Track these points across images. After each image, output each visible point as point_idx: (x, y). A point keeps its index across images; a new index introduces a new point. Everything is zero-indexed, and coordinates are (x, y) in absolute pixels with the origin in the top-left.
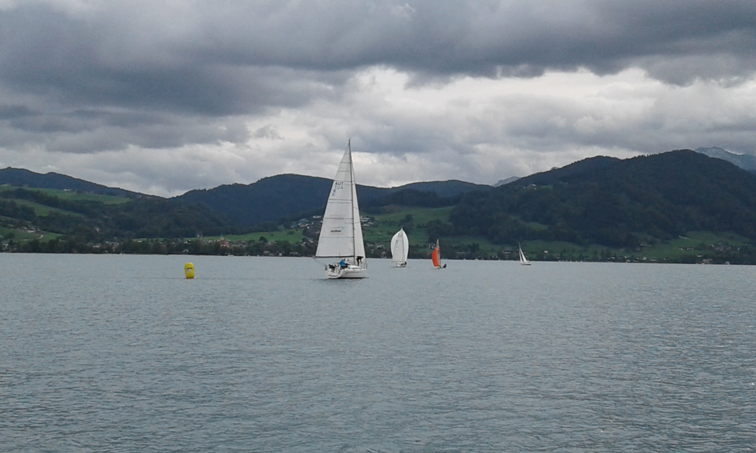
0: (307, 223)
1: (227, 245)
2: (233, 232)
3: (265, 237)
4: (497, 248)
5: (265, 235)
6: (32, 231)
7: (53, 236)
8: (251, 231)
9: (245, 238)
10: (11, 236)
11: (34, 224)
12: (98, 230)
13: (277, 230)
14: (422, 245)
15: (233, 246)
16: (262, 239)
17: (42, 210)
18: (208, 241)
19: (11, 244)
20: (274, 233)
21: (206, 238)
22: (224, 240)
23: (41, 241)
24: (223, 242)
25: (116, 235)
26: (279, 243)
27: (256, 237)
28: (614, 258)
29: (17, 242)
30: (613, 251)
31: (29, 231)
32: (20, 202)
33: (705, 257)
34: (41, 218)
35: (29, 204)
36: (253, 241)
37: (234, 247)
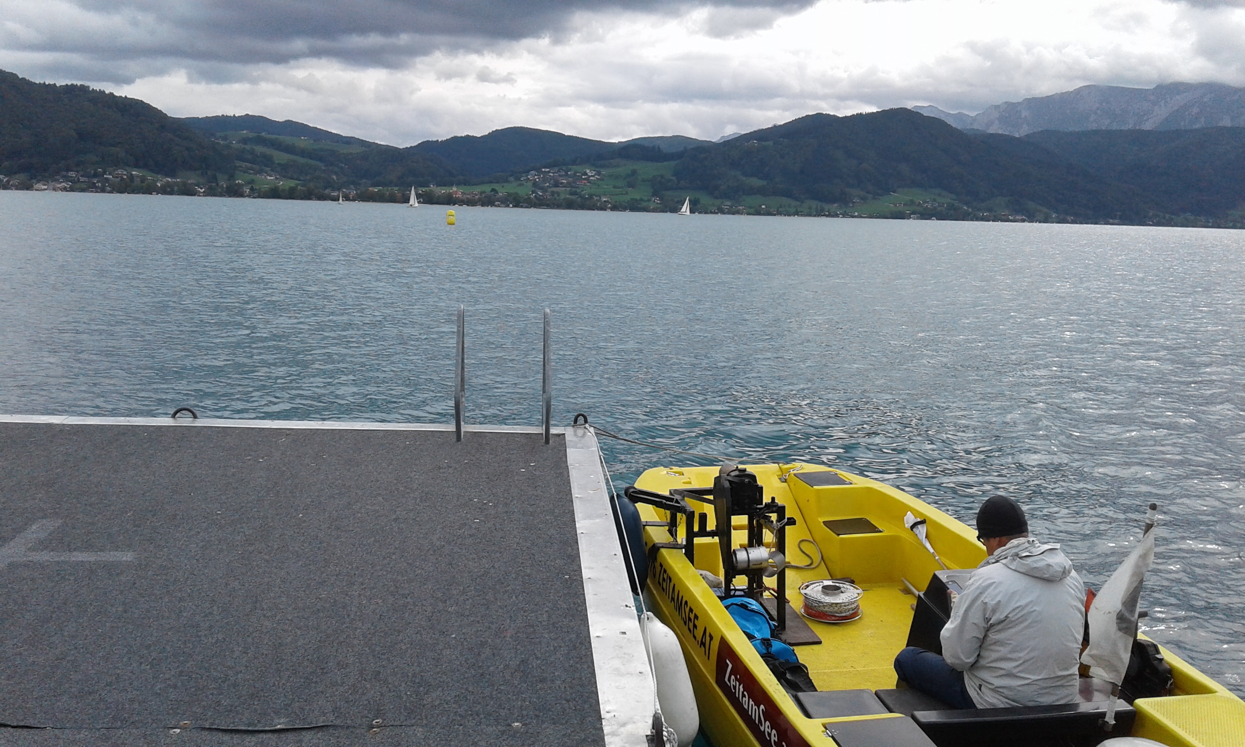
0: (536, 175)
1: (459, 195)
2: (466, 183)
3: (496, 188)
4: (718, 202)
5: (496, 186)
6: (272, 178)
7: (292, 183)
8: (483, 183)
9: (477, 190)
10: (252, 182)
11: (272, 170)
12: (335, 177)
13: (507, 181)
14: (645, 198)
15: (465, 196)
16: (493, 190)
17: (281, 157)
18: (443, 191)
19: (252, 189)
20: (505, 184)
21: (439, 188)
22: (456, 191)
23: (281, 188)
24: (456, 193)
25: (353, 183)
26: (509, 195)
27: (487, 188)
28: (827, 213)
29: (258, 188)
30: (827, 207)
31: (269, 178)
32: (259, 149)
33: (914, 213)
34: (279, 164)
35: (268, 151)
36: (484, 192)
37: (467, 198)
